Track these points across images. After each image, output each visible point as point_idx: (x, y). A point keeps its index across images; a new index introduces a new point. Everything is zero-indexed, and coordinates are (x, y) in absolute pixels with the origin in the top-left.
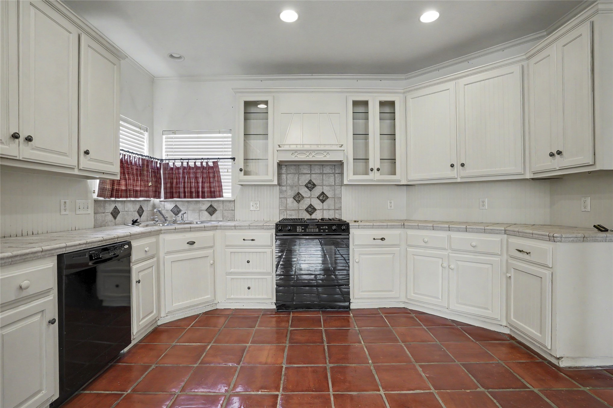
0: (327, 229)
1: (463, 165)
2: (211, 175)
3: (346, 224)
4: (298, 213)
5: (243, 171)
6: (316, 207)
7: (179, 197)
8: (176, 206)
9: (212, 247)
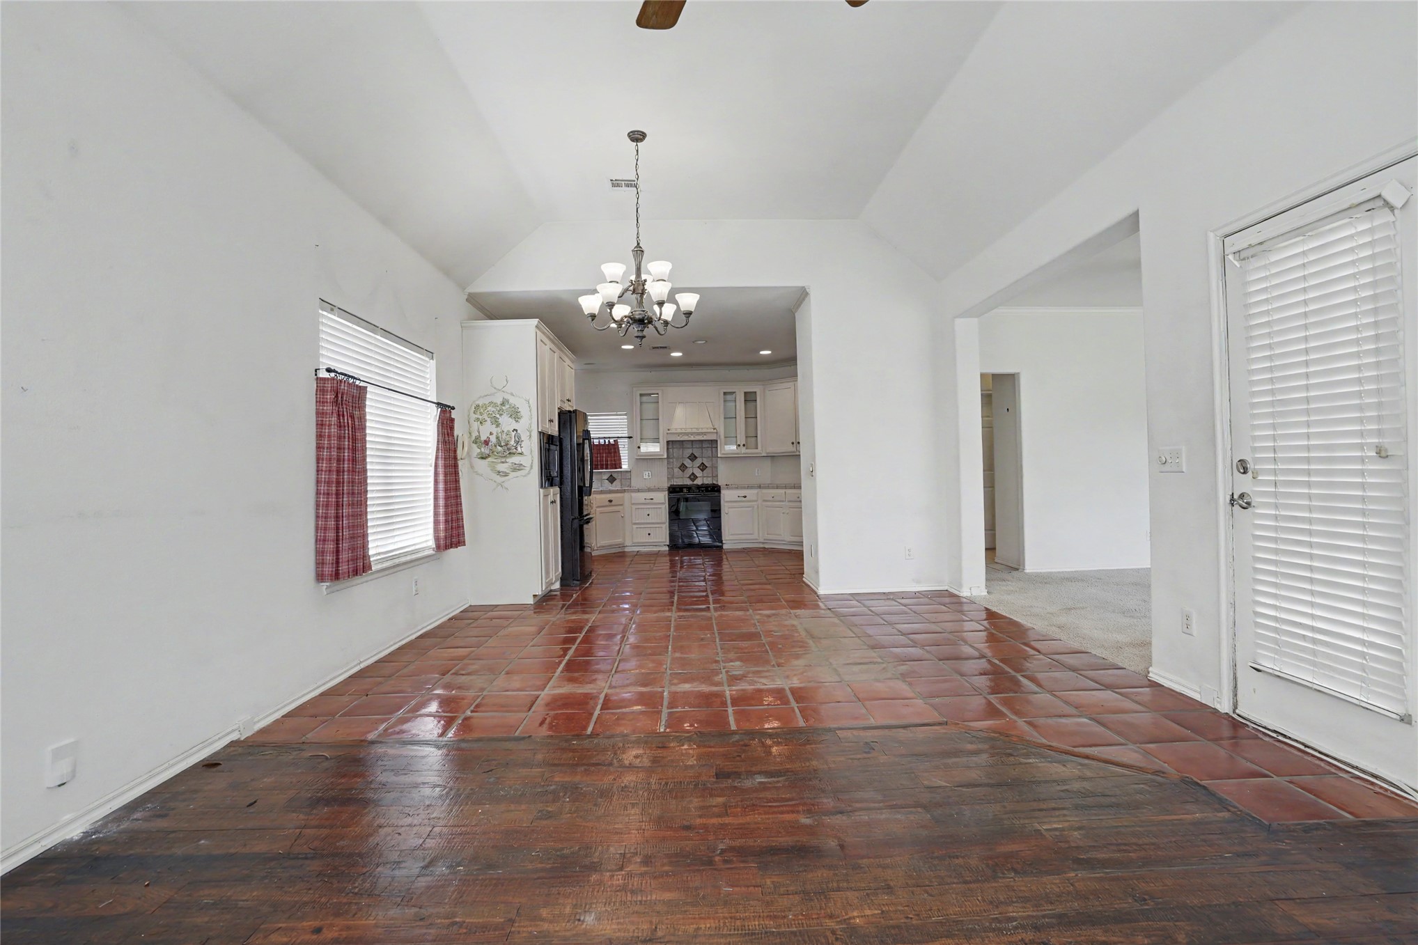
0: (705, 491)
2: (612, 451)
3: (719, 487)
4: (684, 480)
6: (698, 475)
9: (622, 505)
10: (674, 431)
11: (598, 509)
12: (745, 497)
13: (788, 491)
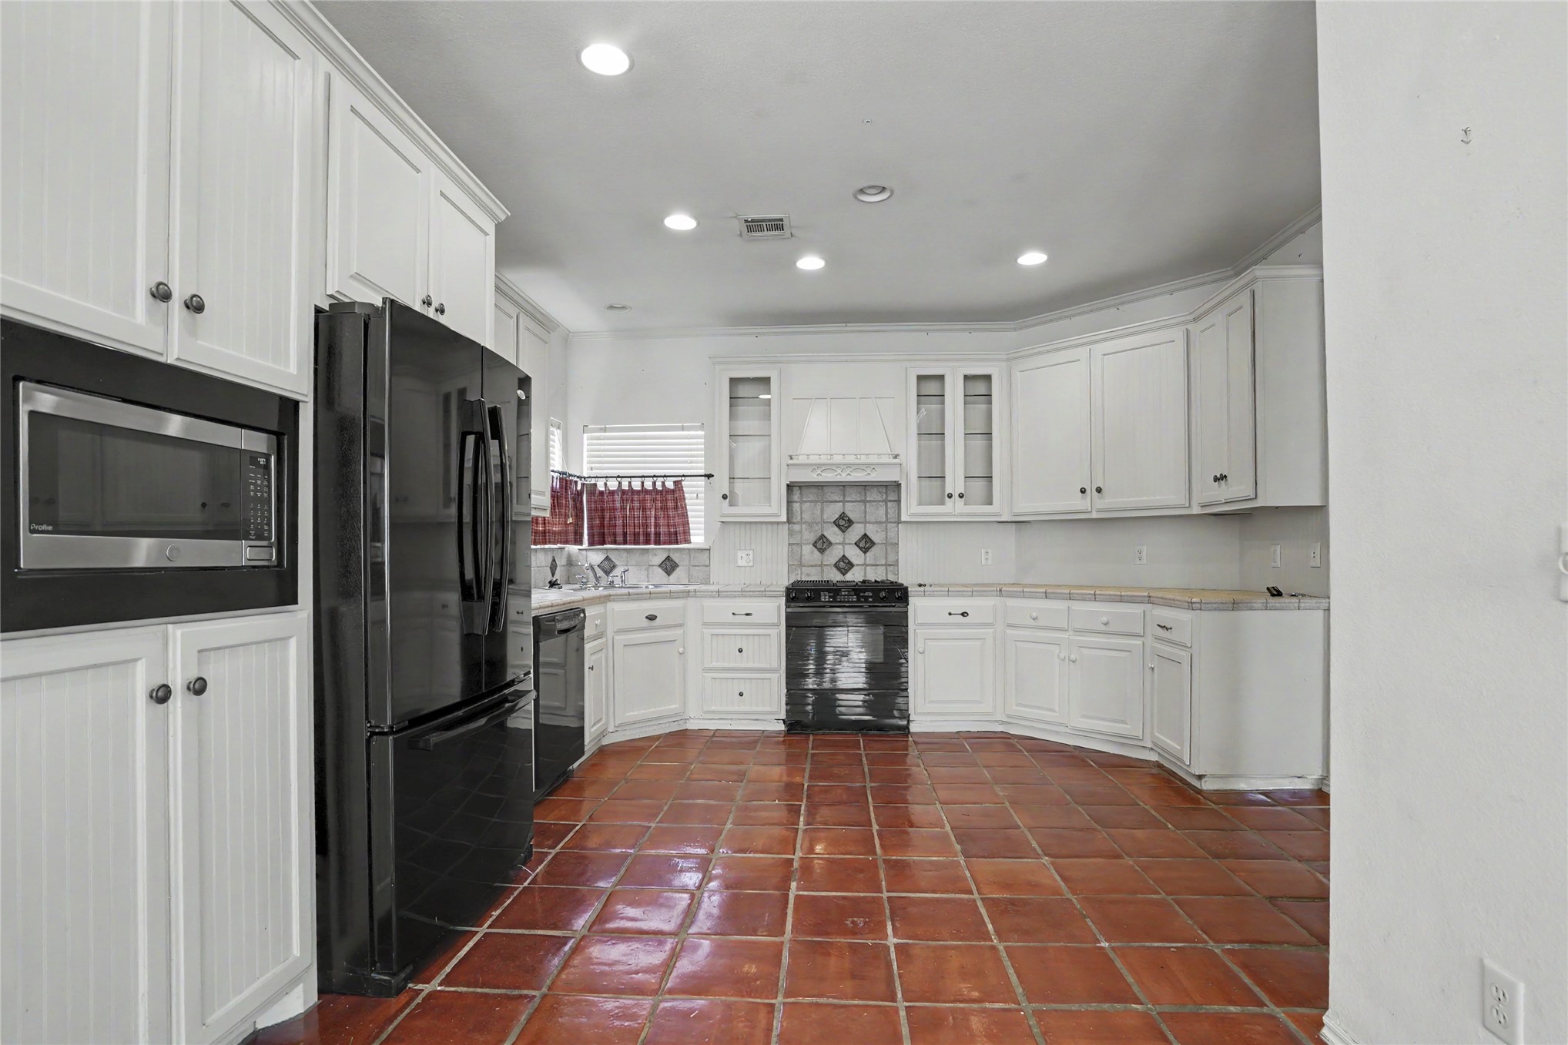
0: (870, 597)
1: (1099, 490)
2: (670, 504)
3: (903, 589)
4: (822, 571)
5: (728, 499)
6: (854, 561)
7: (615, 542)
8: (607, 558)
9: (681, 625)
10: (802, 460)
11: (616, 638)
12: (964, 614)
13: (1077, 606)
